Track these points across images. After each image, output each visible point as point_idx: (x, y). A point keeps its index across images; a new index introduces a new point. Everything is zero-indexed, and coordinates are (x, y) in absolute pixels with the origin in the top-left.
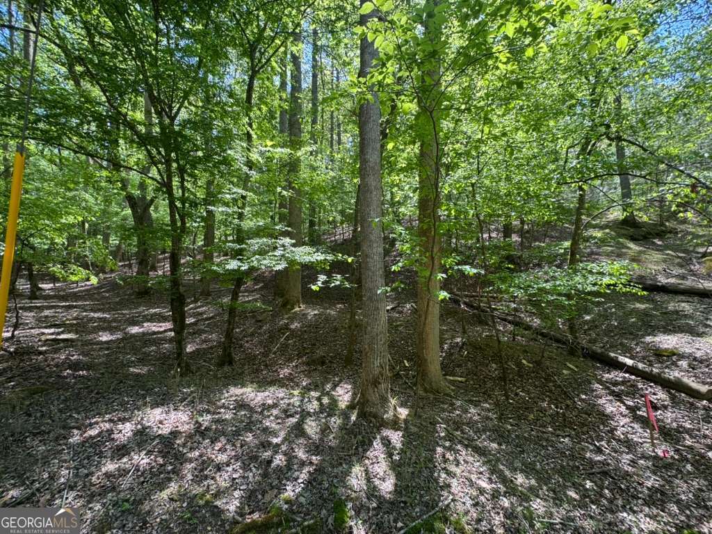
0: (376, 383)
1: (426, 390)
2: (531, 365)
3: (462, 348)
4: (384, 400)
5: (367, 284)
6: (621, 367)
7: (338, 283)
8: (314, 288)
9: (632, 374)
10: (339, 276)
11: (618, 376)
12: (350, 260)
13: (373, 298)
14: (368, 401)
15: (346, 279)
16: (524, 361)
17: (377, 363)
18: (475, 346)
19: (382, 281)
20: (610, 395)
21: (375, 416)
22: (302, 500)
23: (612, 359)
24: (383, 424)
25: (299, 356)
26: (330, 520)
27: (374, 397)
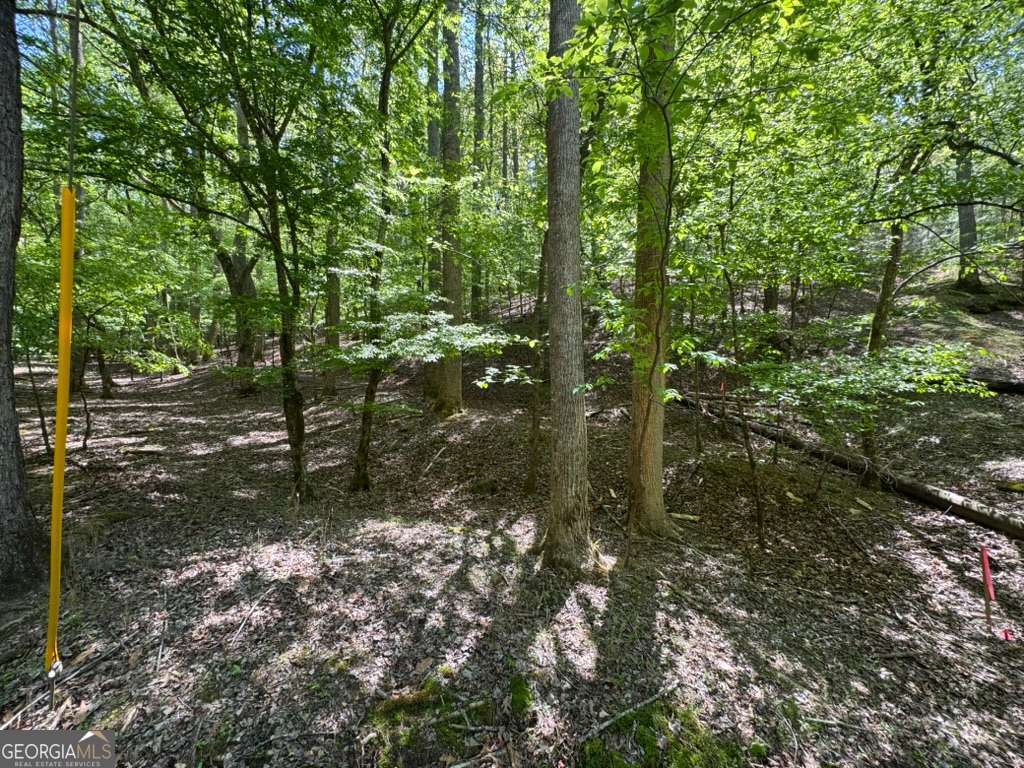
0: (569, 520)
1: (641, 532)
2: (800, 500)
3: (695, 473)
4: (582, 545)
5: (559, 378)
6: (943, 506)
7: (515, 377)
8: (481, 384)
9: (960, 517)
10: (516, 369)
11: (939, 518)
12: (532, 344)
13: (567, 400)
14: (558, 544)
15: (527, 371)
16: (789, 494)
17: (572, 492)
18: (716, 471)
19: (580, 374)
20: (923, 546)
21: (568, 566)
22: (467, 673)
23: (929, 494)
24: (580, 577)
25: (460, 480)
26: (506, 702)
27: (566, 539)
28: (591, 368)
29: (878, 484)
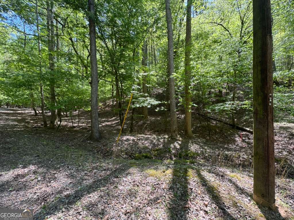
0: (174, 132)
1: (187, 137)
2: (219, 131)
3: (199, 127)
4: (177, 135)
5: (172, 109)
6: (246, 131)
7: (163, 109)
8: (156, 110)
9: (248, 132)
10: (163, 107)
11: (244, 133)
12: (166, 103)
13: (174, 112)
14: (173, 136)
15: (165, 108)
16: (217, 130)
17: (175, 127)
18: (203, 127)
19: (175, 108)
20: (239, 137)
21: (175, 139)
22: (162, 148)
23: (244, 129)
24: (177, 140)
25: (151, 130)
26: (168, 150)
27: (174, 135)
28: (177, 107)
29: (235, 128)
